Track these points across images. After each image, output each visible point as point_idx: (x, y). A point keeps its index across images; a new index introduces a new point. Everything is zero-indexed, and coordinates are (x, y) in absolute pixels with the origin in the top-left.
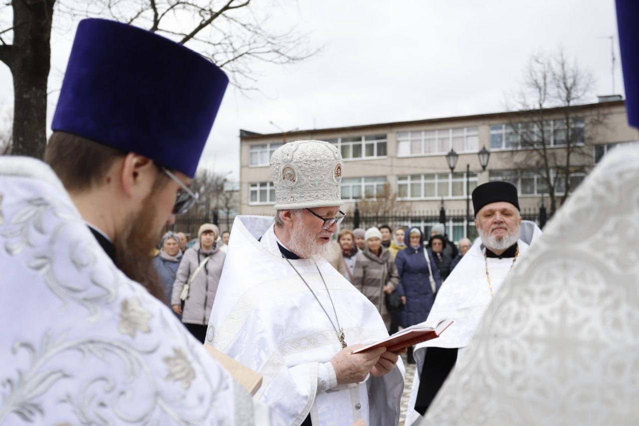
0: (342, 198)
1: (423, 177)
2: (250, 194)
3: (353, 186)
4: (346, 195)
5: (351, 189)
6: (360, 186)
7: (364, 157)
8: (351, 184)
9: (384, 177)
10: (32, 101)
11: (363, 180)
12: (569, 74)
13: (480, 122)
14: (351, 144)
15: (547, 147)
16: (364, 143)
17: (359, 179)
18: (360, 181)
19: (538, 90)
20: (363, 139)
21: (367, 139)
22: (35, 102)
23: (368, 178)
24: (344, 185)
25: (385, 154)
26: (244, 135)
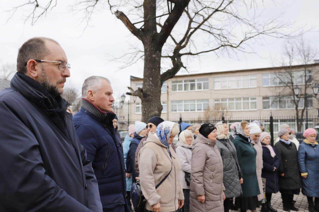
0: (185, 110)
1: (228, 100)
2: (136, 108)
3: (191, 104)
4: (187, 109)
5: (190, 106)
6: (195, 104)
7: (196, 89)
8: (190, 103)
9: (208, 100)
10: (157, 58)
11: (196, 101)
12: (306, 49)
13: (258, 72)
14: (189, 83)
15: (294, 85)
16: (196, 83)
17: (194, 101)
18: (195, 102)
19: (289, 56)
20: (196, 80)
21: (198, 80)
22: (158, 59)
23: (198, 100)
24: (186, 104)
25: (207, 88)
26: (133, 78)
